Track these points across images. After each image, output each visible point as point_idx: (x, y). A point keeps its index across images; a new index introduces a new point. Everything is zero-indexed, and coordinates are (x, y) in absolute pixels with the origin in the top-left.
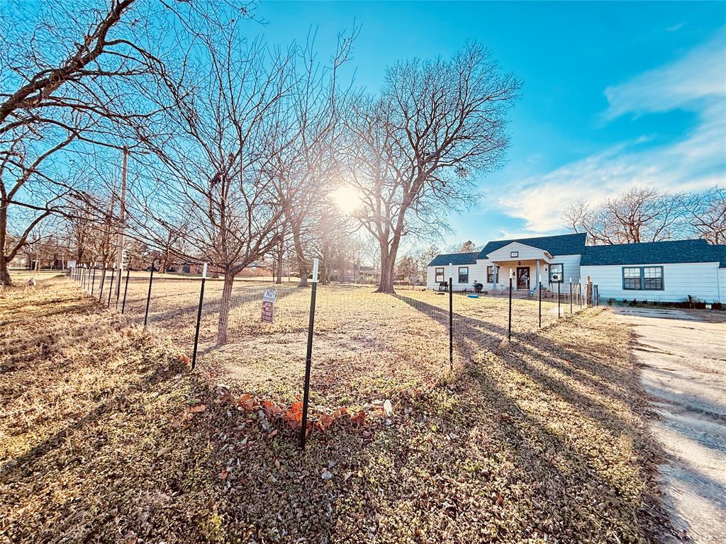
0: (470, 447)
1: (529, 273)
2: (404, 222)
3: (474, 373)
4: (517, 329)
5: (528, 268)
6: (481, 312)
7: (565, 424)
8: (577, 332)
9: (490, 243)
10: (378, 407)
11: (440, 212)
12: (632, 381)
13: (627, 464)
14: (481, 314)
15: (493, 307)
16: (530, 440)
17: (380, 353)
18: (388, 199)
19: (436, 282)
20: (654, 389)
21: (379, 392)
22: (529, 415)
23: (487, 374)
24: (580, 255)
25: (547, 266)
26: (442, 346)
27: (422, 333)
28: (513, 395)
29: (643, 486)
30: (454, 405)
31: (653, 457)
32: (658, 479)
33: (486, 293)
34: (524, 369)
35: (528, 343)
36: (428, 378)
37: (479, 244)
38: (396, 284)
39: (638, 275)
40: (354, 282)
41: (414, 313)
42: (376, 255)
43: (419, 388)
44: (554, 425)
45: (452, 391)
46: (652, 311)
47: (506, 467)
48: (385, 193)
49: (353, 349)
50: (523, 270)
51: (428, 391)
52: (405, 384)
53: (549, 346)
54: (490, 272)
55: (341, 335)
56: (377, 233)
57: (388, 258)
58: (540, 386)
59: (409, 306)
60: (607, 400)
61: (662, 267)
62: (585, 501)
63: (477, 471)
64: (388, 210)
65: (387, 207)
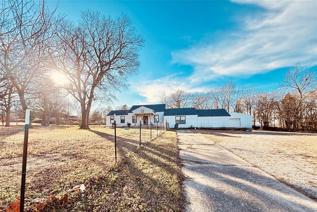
0: (123, 195)
1: (148, 119)
2: (94, 94)
3: (126, 162)
4: (143, 141)
5: (147, 117)
6: (130, 135)
7: (158, 175)
8: (163, 140)
9: (133, 106)
10: (76, 189)
11: (111, 91)
12: (177, 155)
13: (175, 184)
14: (130, 136)
15: (135, 133)
16: (146, 185)
17: (80, 160)
18: (85, 81)
19: (111, 123)
20: (183, 157)
21: (78, 181)
22: (146, 175)
23: (131, 161)
24: (164, 112)
25: (153, 116)
26: (112, 152)
27: (103, 147)
28: (141, 168)
29: (180, 190)
30: (117, 179)
31: (182, 179)
32: (183, 186)
33: (132, 127)
34: (145, 157)
35: (147, 146)
36: (104, 169)
37: (129, 107)
38: (90, 124)
39: (179, 119)
40: (65, 124)
41: (99, 138)
42: (79, 110)
43: (101, 174)
44: (155, 177)
45: (116, 172)
46: (183, 131)
47: (137, 199)
48: (83, 77)
49: (63, 161)
50: (146, 117)
51: (104, 175)
52: (93, 174)
53: (154, 147)
54: (133, 118)
55: (56, 154)
56: (79, 98)
57: (85, 112)
58: (150, 162)
59: (97, 135)
60: (171, 163)
61: (185, 116)
62: (163, 202)
63: (126, 205)
64: (85, 87)
65: (84, 85)
